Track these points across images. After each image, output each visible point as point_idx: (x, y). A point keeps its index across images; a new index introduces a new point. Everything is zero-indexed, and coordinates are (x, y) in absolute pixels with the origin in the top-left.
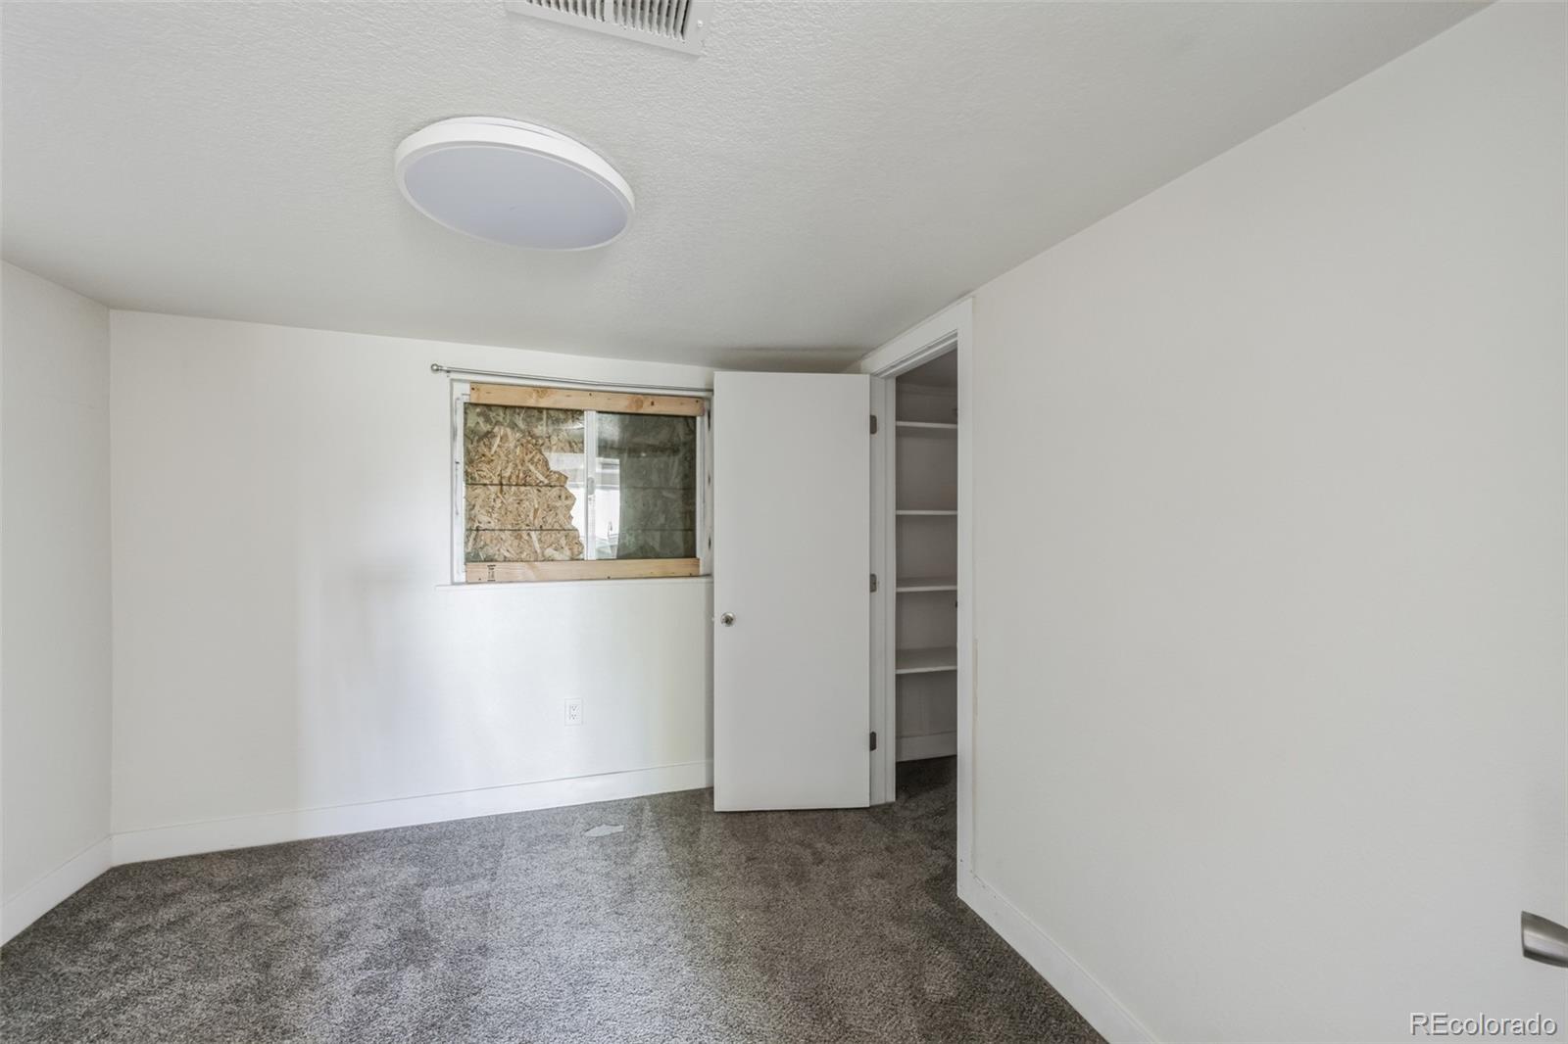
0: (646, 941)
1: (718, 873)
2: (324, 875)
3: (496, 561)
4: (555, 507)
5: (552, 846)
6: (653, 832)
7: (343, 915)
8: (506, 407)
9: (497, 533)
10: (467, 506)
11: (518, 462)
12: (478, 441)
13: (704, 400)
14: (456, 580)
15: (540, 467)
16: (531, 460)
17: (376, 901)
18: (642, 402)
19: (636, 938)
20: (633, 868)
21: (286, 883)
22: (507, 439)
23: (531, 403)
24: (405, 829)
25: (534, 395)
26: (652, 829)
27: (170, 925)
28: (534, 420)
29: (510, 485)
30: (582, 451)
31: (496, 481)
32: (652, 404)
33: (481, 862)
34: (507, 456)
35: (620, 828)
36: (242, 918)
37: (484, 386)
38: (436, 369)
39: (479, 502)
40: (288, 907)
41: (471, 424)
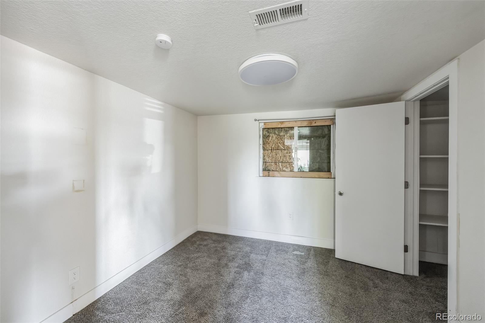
0: (306, 289)
1: (333, 277)
2: (231, 244)
3: (270, 171)
4: (286, 156)
5: (283, 253)
6: (313, 258)
7: (234, 254)
8: (273, 128)
9: (270, 163)
10: (263, 156)
11: (276, 143)
12: (266, 138)
13: (333, 120)
14: (260, 176)
15: (282, 144)
16: (279, 143)
17: (241, 253)
18: (312, 122)
19: (303, 287)
20: (305, 266)
21: (225, 243)
22: (273, 137)
23: (279, 126)
24: (249, 238)
25: (280, 124)
26: (313, 257)
27: (205, 245)
28: (280, 131)
29: (274, 150)
30: (294, 139)
31: (270, 149)
32: (315, 123)
33: (265, 251)
34: (273, 142)
35: (303, 254)
36: (216, 248)
37: (267, 123)
38: (256, 120)
39: (266, 155)
40: (224, 249)
41: (264, 134)
